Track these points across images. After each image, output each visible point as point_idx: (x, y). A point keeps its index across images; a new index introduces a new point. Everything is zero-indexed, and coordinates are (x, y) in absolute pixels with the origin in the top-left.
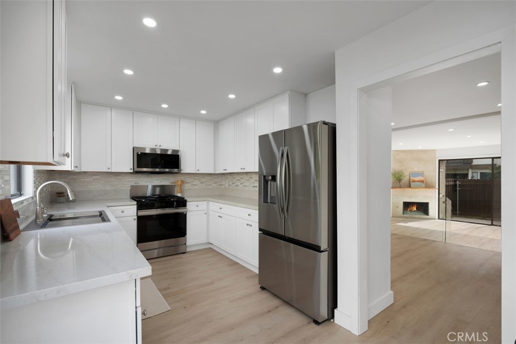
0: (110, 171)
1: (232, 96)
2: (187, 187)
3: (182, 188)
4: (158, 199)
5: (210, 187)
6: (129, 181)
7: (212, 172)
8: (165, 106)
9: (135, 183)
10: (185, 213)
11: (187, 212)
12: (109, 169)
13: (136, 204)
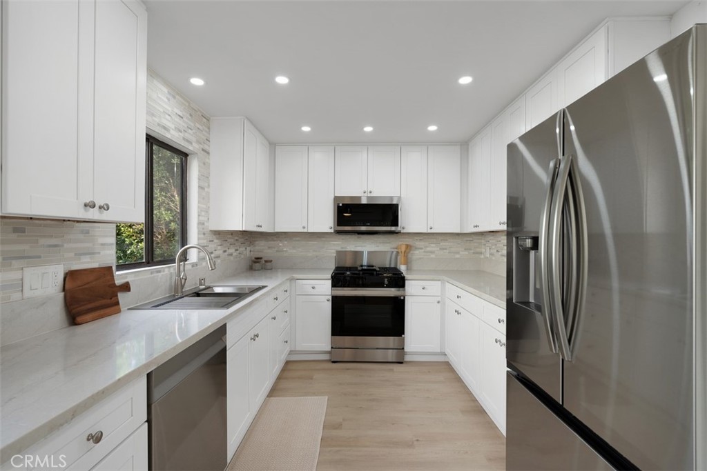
0: (305, 230)
1: (465, 80)
2: (416, 255)
3: (410, 256)
4: (361, 273)
5: (457, 256)
6: (334, 244)
7: (457, 231)
8: (368, 129)
9: (342, 248)
10: (402, 298)
11: (406, 297)
12: (304, 228)
13: (330, 278)
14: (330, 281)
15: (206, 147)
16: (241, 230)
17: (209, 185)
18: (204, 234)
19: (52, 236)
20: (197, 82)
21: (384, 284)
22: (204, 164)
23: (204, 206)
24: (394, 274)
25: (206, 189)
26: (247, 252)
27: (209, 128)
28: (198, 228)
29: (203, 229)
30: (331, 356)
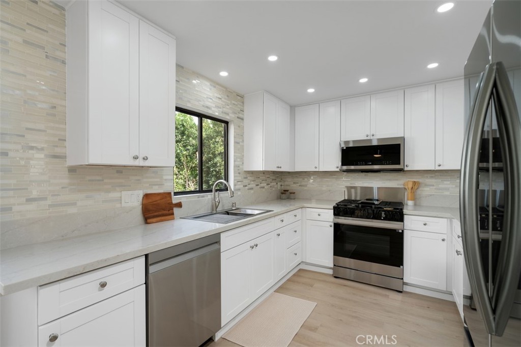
0: (317, 170)
2: (427, 191)
4: (360, 205)
6: (343, 181)
9: (351, 184)
10: (400, 231)
11: (405, 231)
12: (316, 168)
13: (332, 208)
14: (333, 211)
15: (240, 116)
16: (262, 170)
17: (243, 141)
18: (239, 173)
19: (136, 175)
20: (224, 74)
21: (381, 216)
22: (239, 127)
23: (240, 155)
24: (394, 209)
25: (241, 143)
26: (278, 187)
27: (243, 103)
28: (234, 170)
29: (238, 170)
30: (334, 272)
